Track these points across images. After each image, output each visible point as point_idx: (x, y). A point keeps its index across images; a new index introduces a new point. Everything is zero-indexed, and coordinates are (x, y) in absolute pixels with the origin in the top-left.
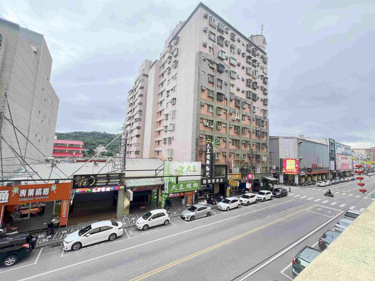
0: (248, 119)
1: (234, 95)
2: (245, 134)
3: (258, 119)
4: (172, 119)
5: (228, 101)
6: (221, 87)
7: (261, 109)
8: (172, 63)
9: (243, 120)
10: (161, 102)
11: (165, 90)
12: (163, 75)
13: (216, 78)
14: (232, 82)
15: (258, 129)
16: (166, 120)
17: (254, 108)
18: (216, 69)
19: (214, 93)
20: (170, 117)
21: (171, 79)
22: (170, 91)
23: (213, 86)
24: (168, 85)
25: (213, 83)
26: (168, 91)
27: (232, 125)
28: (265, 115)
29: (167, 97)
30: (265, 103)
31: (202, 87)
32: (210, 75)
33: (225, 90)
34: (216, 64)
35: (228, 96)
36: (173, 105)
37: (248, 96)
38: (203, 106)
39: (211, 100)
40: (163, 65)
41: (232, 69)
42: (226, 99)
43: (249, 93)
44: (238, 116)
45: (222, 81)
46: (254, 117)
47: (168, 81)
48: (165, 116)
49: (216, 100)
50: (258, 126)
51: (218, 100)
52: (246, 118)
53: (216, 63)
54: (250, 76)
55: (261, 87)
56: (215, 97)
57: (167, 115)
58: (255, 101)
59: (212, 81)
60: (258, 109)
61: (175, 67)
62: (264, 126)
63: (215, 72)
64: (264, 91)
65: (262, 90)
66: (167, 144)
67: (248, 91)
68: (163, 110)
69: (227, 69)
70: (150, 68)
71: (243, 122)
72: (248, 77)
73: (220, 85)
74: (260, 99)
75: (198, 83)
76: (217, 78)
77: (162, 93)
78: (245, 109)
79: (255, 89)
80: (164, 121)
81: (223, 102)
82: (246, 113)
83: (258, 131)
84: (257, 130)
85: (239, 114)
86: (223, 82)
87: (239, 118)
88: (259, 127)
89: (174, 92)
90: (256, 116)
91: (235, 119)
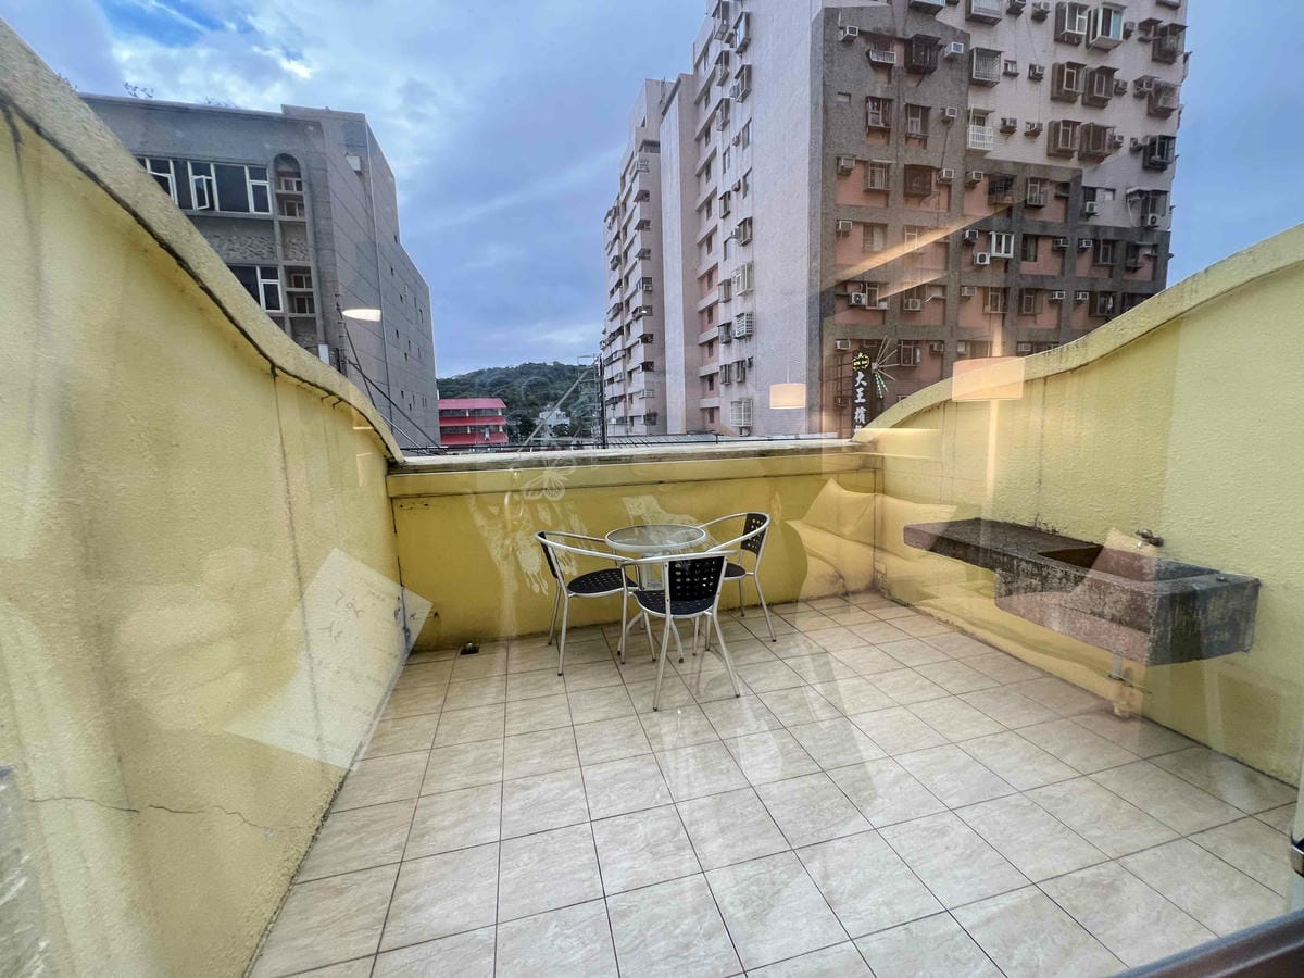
0: (1053, 250)
1: (988, 156)
2: (1034, 315)
3: (1106, 242)
4: (745, 295)
5: (957, 188)
6: (923, 141)
7: (1129, 191)
8: (732, 82)
9: (1025, 258)
10: (709, 239)
11: (715, 192)
12: (707, 132)
13: (903, 105)
14: (976, 102)
15: (1105, 285)
16: (725, 302)
17: (1091, 193)
18: (902, 64)
19: (892, 173)
20: (736, 290)
21: (733, 148)
22: (733, 194)
23: (888, 143)
24: (724, 172)
25: (885, 132)
26: (726, 196)
27: (971, 287)
28: (1150, 216)
29: (724, 217)
30: (1157, 157)
31: (838, 159)
32: (873, 99)
33: (941, 150)
34: (900, 41)
35: (952, 170)
36: (745, 244)
37: (1060, 146)
38: (846, 234)
39: (879, 203)
40: (706, 92)
41: (980, 40)
42: (946, 185)
43: (1066, 133)
44: (999, 244)
45: (926, 110)
46: (1087, 233)
47: (724, 155)
48: (722, 287)
49: (900, 199)
50: (1103, 274)
51: (908, 195)
52: (1045, 247)
53: (900, 35)
54: (1077, 45)
55: (1139, 83)
56: (897, 188)
57: (728, 283)
58: (1098, 159)
59: (882, 125)
60: (1109, 196)
61: (744, 97)
62: (1135, 270)
63: (894, 82)
64: (1152, 102)
65: (1139, 96)
66: (735, 385)
67: (1058, 124)
68: (715, 267)
69: (951, 49)
70: (664, 114)
71: (1027, 267)
72: (1066, 55)
73: (916, 130)
74: (1126, 145)
75: (823, 148)
76: (907, 105)
77: (708, 203)
78: (1039, 207)
79: (1099, 103)
80: (721, 305)
81: (933, 201)
82: (1044, 225)
83: (1106, 294)
84: (1099, 288)
85: (1008, 239)
86: (934, 114)
87: (1007, 252)
88: (1110, 277)
89: (745, 195)
90: (1097, 228)
91: (987, 262)
